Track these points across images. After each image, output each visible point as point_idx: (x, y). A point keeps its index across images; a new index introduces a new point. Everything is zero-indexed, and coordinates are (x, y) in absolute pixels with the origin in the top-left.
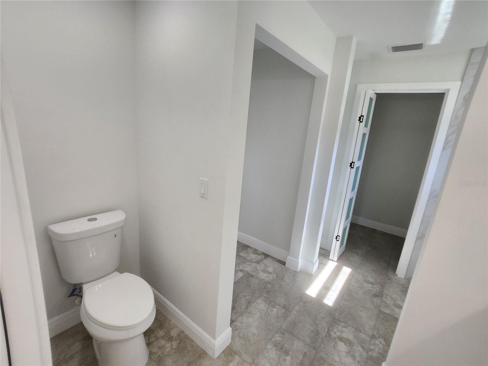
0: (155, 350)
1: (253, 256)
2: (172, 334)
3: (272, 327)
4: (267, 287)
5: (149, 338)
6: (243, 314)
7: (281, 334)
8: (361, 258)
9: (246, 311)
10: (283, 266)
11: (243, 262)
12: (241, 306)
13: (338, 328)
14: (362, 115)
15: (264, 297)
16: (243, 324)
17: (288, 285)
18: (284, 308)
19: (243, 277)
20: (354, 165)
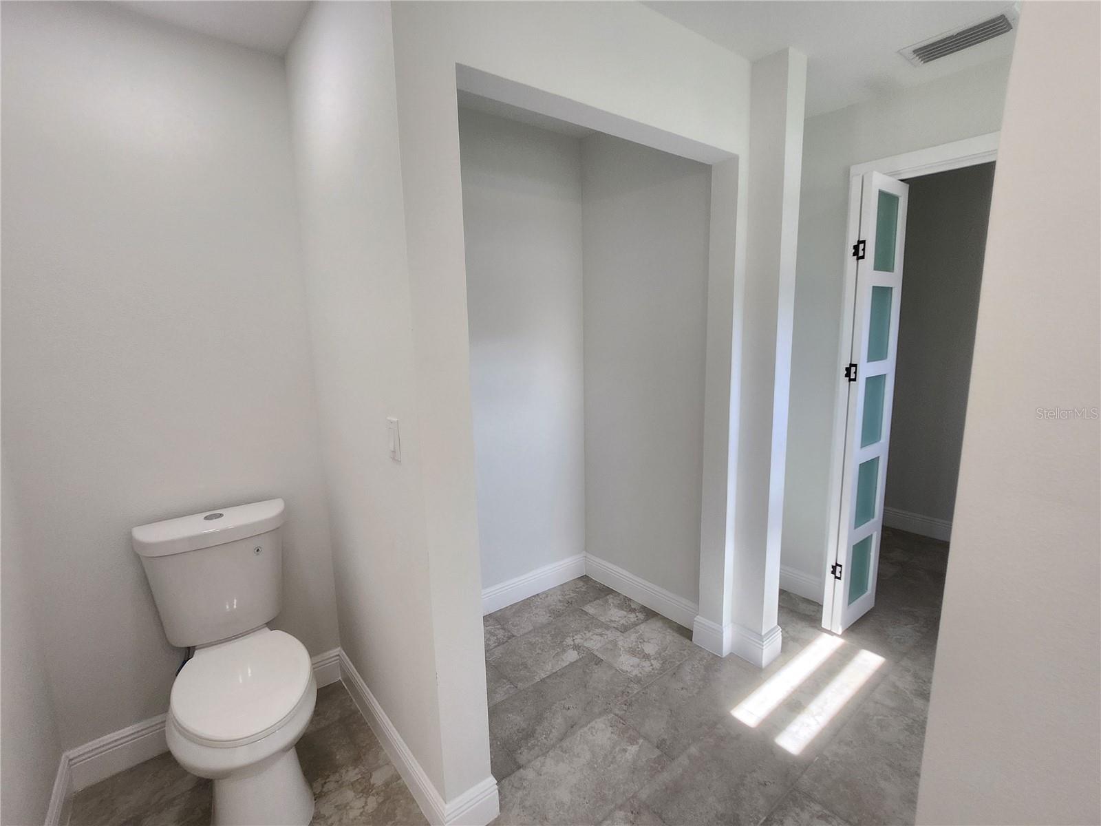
0: (327, 809)
1: (616, 615)
2: (372, 781)
3: (611, 793)
4: (628, 690)
5: (325, 783)
6: (548, 751)
7: (632, 813)
8: (924, 630)
9: (558, 746)
10: (687, 641)
11: (587, 628)
12: (551, 732)
13: (798, 815)
14: (861, 240)
15: (615, 715)
16: (541, 775)
17: (686, 689)
18: (658, 747)
19: (575, 662)
20: (855, 373)
